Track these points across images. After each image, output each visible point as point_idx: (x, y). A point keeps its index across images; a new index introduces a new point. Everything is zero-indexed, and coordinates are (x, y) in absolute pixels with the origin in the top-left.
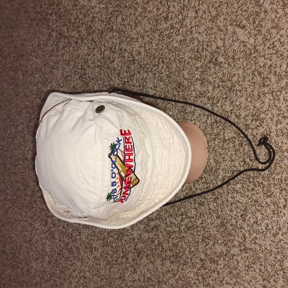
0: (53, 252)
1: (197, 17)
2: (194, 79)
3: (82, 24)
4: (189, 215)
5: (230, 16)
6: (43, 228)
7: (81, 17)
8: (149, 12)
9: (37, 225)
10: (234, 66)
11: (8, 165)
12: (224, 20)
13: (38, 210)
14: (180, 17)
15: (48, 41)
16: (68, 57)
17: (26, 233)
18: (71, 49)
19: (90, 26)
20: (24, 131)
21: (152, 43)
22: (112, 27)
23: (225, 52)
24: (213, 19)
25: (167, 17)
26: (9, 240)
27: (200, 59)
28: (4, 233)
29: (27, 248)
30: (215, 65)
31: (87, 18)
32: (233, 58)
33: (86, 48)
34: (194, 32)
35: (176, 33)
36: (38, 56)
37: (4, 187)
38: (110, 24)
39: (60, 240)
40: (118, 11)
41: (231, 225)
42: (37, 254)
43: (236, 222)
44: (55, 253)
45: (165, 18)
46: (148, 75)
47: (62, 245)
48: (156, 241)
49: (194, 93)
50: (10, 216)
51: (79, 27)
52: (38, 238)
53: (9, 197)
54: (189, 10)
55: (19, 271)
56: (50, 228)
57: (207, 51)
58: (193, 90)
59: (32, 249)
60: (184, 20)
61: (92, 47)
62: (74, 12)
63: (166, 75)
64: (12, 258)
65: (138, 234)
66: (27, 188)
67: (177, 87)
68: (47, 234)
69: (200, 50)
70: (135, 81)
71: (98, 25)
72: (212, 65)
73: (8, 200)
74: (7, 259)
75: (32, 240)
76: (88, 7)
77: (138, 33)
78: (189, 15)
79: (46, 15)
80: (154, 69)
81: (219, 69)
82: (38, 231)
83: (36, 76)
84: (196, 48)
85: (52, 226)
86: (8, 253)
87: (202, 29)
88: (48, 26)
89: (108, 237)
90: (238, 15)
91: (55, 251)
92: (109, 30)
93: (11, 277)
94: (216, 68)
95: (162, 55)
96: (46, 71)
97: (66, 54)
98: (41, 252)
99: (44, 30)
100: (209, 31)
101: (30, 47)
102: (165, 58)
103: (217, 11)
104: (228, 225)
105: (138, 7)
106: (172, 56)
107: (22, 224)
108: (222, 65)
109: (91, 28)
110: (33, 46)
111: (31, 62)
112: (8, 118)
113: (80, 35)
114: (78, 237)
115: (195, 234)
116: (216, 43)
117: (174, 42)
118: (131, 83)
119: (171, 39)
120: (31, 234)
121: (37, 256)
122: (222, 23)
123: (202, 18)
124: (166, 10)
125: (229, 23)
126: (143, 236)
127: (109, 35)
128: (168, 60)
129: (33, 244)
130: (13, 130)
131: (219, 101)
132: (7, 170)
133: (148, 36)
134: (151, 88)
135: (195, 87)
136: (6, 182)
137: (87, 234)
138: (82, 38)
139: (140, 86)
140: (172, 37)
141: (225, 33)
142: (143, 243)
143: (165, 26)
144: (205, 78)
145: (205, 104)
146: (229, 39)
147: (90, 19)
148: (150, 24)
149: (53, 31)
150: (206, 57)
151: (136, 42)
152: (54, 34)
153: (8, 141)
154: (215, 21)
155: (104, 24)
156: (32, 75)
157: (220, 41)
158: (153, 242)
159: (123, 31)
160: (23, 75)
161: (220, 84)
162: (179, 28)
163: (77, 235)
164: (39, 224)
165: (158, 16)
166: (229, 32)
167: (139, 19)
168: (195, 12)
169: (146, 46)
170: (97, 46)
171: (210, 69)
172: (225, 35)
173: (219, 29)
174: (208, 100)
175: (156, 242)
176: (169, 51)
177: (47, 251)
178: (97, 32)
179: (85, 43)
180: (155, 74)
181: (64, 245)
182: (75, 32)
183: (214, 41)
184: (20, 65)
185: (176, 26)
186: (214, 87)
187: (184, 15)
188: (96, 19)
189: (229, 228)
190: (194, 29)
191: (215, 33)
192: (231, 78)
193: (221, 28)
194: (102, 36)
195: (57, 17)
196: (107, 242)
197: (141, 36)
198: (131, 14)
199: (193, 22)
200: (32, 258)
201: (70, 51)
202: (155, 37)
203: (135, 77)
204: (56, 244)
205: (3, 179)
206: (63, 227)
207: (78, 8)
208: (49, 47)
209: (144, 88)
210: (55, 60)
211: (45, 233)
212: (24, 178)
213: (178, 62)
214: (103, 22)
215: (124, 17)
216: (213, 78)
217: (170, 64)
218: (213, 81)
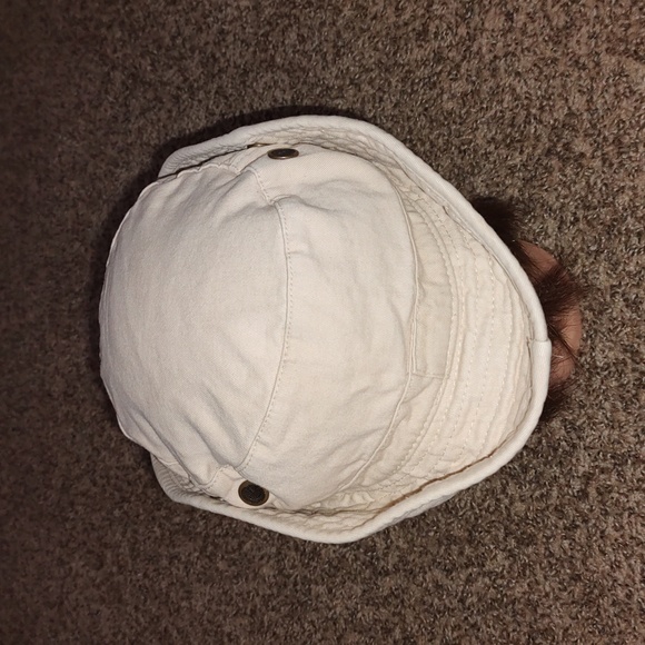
0: (120, 637)
1: (510, 30)
3: (192, 50)
5: (606, 26)
6: (93, 573)
7: (187, 31)
8: (375, 17)
9: (77, 564)
10: (621, 164)
12: (590, 38)
13: (80, 527)
14: (462, 31)
15: (103, 96)
16: (154, 135)
17: (49, 583)
18: (163, 114)
19: (213, 56)
20: (43, 323)
21: (381, 100)
22: (273, 57)
23: (594, 126)
24: (559, 37)
25: (425, 31)
27: (518, 145)
29: (52, 621)
30: (564, 160)
31: (204, 35)
32: (618, 141)
33: (202, 114)
34: (502, 70)
35: (450, 73)
36: (76, 134)
38: (266, 51)
39: (136, 608)
40: (288, 17)
41: (614, 604)
43: (629, 596)
44: (124, 638)
45: (419, 34)
47: (142, 620)
48: (398, 631)
51: (182, 57)
52: (81, 597)
54: (487, 11)
56: (112, 574)
57: (541, 122)
59: (64, 624)
60: (472, 38)
61: (217, 111)
62: (171, 19)
65: (347, 609)
68: (104, 588)
69: (520, 120)
71: (234, 54)
72: (554, 162)
75: (66, 602)
76: (207, 7)
77: (342, 74)
78: (487, 25)
79: (97, 28)
81: (577, 174)
82: (80, 581)
83: (73, 184)
84: (508, 114)
85: (115, 569)
87: (526, 62)
88: (103, 57)
89: (264, 609)
90: (630, 25)
91: (124, 635)
92: (264, 65)
94: (568, 171)
95: (410, 132)
96: (98, 171)
97: (150, 129)
98: (88, 634)
99: (92, 67)
100: (545, 69)
101: (55, 111)
102: (420, 140)
103: (567, 14)
104: (605, 602)
105: (344, 6)
106: (439, 135)
108: (584, 162)
109: (216, 60)
110: (63, 106)
111: (60, 149)
113: (186, 80)
114: (184, 604)
115: (508, 618)
116: (567, 100)
117: (445, 97)
119: (437, 91)
120: (62, 586)
122: (584, 48)
123: (524, 32)
124: (422, 12)
125: (605, 46)
126: (359, 615)
127: (264, 80)
128: (428, 146)
129: (68, 613)
131: (576, 261)
133: (371, 82)
137: (208, 597)
138: (192, 86)
140: (438, 86)
141: (593, 73)
142: (360, 632)
143: (418, 54)
144: (537, 196)
146: (605, 90)
147: (213, 37)
148: (376, 49)
149: (114, 68)
150: (538, 138)
151: (337, 98)
152: (118, 76)
154: (564, 41)
155: (251, 49)
156: (61, 181)
157: (577, 95)
158: (388, 631)
159: (303, 70)
160: (40, 181)
161: (580, 214)
162: (459, 58)
163: (182, 599)
164: (82, 563)
165: (398, 28)
166: (606, 71)
167: (346, 35)
168: (503, 18)
169: (366, 109)
170: (230, 107)
171: (551, 173)
172: (592, 79)
173: (577, 62)
175: (397, 633)
176: (432, 122)
177: (103, 634)
178: (231, 70)
179: (200, 101)
181: (148, 620)
182: (172, 71)
183: (560, 95)
184: (31, 154)
185: (450, 55)
186: (562, 222)
187: (472, 25)
188: (230, 38)
189: (605, 611)
190: (501, 64)
191: (562, 74)
192: (611, 199)
193: (582, 61)
194: (244, 82)
195: (126, 33)
196: (262, 622)
197: (351, 83)
198: (323, 24)
199: (500, 44)
201: (159, 120)
202: (390, 83)
204: (127, 616)
206: (145, 575)
207: (180, 8)
208: (106, 111)
210: (120, 144)
211: (98, 587)
212: (42, 444)
213: (456, 153)
214: (248, 45)
215: (305, 31)
216: (557, 198)
217: (433, 157)
218: (558, 204)
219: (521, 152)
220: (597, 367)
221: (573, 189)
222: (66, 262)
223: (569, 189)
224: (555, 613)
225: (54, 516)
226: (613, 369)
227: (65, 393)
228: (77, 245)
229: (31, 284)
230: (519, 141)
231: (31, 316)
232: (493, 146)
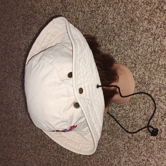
2: (143, 19)
4: (125, 108)
11: (8, 50)
17: (16, 95)
20: (20, 30)
26: (6, 96)
27: (150, 5)
28: (3, 91)
29: (16, 104)
30: (161, 11)
37: (5, 64)
42: (22, 109)
43: (157, 120)
46: (110, 9)
49: (142, 28)
50: (7, 82)
53: (7, 71)
55: (10, 116)
58: (142, 26)
59: (19, 105)
63: (123, 11)
64: (6, 107)
66: (20, 67)
67: (130, 22)
70: (100, 12)
72: (158, 11)
73: (7, 72)
74: (4, 107)
75: (20, 100)
80: (115, 5)
81: (163, 15)
86: (5, 104)
93: (5, 119)
94: (161, 14)
107: (14, 89)
112: (11, 19)
115: (127, 121)
118: (97, 12)
121: (22, 110)
129: (21, 102)
130: (13, 28)
131: (159, 37)
132: (7, 54)
134: (111, 18)
135: (143, 24)
136: (6, 61)
139: (103, 16)
144: (152, 19)
145: (149, 37)
150: (155, 4)
153: (9, 35)
161: (162, 25)
171: (157, 14)
174: (151, 35)
180: (115, 9)
186: (157, 27)
200: (19, 111)
203: (100, 8)
205: (5, 59)
209: (105, 17)
212: (18, 61)
213: (133, 4)
216: (157, 20)
217: (127, 4)
218: (157, 22)
219: (150, 7)
220: (159, 65)
221: (162, 19)
222: (28, 15)
223: (161, 18)
224: (139, 121)
225: (19, 79)
226: (163, 66)
227: (25, 49)
228: (31, 11)
229: (18, 20)
230: (150, 4)
231: (17, 28)
232: (143, 4)
